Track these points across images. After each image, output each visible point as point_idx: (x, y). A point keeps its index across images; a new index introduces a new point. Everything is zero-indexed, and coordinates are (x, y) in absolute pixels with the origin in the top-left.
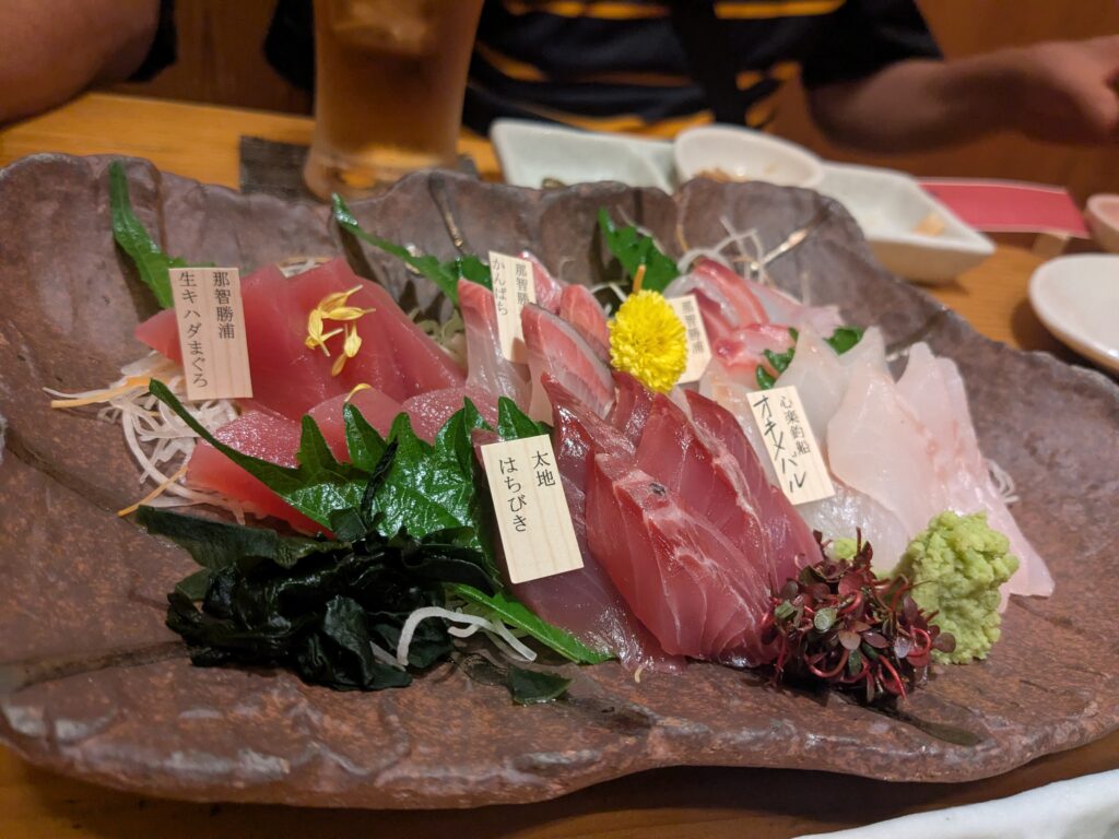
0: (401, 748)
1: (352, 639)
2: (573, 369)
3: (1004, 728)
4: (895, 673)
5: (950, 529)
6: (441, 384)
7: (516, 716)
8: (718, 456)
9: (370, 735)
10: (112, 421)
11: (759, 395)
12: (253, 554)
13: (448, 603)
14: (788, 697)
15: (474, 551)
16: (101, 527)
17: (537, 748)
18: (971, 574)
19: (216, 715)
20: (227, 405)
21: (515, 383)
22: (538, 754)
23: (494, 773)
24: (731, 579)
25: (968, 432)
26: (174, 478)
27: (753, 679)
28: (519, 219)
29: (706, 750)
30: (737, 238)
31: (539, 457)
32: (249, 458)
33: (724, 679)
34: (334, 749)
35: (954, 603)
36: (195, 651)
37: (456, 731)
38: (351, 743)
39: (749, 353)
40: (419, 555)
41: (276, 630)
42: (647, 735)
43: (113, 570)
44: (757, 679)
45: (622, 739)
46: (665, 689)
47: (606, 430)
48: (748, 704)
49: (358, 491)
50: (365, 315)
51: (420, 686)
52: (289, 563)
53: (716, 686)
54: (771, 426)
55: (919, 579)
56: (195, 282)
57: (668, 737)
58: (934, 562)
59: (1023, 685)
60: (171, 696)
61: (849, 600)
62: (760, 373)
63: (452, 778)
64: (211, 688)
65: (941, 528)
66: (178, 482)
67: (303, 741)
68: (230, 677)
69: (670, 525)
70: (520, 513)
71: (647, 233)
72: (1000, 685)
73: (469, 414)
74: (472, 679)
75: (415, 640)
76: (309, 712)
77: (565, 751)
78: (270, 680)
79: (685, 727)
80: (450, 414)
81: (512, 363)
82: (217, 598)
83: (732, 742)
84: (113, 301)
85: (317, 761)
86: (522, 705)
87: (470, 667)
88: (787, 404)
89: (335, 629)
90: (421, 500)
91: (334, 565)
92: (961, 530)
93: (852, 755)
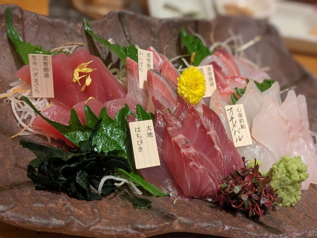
0: (97, 220)
1: (84, 185)
2: (163, 95)
3: (292, 230)
4: (259, 209)
5: (287, 162)
6: (118, 97)
7: (134, 212)
8: (209, 131)
9: (89, 215)
10: (8, 103)
11: (229, 107)
12: (55, 157)
13: (115, 174)
14: (224, 213)
15: (124, 158)
16: (6, 142)
17: (139, 223)
18: (292, 178)
19: (43, 206)
20: (46, 100)
21: (144, 98)
22: (138, 225)
23: (125, 229)
24: (209, 173)
25: (306, 124)
26: (29, 125)
27: (214, 206)
28: (151, 30)
29: (191, 228)
30: (234, 38)
31: (148, 127)
32: (53, 122)
33: (203, 205)
34: (78, 219)
35: (285, 187)
36: (36, 185)
37: (115, 215)
38: (83, 217)
39: (230, 89)
40: (106, 159)
41: (61, 181)
42: (173, 222)
43: (10, 156)
44: (215, 206)
45: (165, 223)
46: (183, 207)
47: (172, 118)
48: (209, 214)
49: (88, 134)
50: (93, 71)
51: (104, 200)
52: (66, 160)
53: (200, 207)
54: (232, 118)
55: (273, 178)
56: (37, 59)
57: (180, 223)
58: (279, 173)
59: (304, 216)
60: (30, 199)
61: (246, 184)
62: (233, 96)
63: (113, 230)
64: (41, 197)
65: (284, 161)
66: (30, 127)
67: (69, 216)
68: (47, 194)
69: (189, 154)
70: (140, 146)
71: (200, 37)
72: (297, 215)
73: (126, 109)
74: (121, 199)
75: (104, 185)
76: (70, 207)
77: (147, 225)
78: (59, 196)
79: (185, 220)
80: (120, 108)
81: (142, 89)
82: (43, 168)
83: (200, 226)
84: (7, 58)
85: (73, 222)
86: (136, 209)
87: (121, 195)
88: (239, 110)
89: (79, 181)
90: (109, 139)
91: (80, 161)
92: (290, 163)
93: (239, 234)
